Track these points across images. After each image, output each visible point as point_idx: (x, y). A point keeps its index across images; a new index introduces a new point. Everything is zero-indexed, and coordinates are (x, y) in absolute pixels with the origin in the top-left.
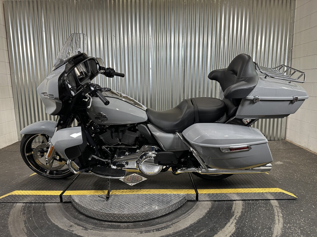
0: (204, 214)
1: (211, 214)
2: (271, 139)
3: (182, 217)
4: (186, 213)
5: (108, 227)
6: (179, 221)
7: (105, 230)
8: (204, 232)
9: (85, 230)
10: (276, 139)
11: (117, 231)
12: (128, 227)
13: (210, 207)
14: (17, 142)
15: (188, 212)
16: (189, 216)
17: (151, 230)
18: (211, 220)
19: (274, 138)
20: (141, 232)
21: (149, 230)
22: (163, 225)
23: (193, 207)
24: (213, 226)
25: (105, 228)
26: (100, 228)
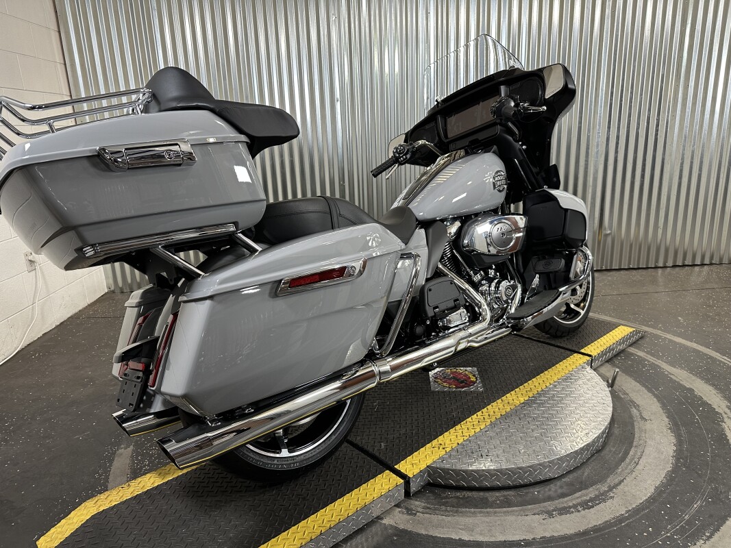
0: (671, 460)
1: (687, 457)
2: (714, 262)
3: (623, 470)
4: (627, 460)
5: (459, 505)
6: (622, 481)
7: (457, 512)
8: (701, 506)
9: (408, 513)
10: (725, 261)
11: (487, 512)
12: (507, 503)
13: (674, 441)
14: (105, 294)
15: (629, 456)
16: (639, 467)
17: (570, 507)
18: (697, 473)
19: (721, 259)
20: (550, 514)
21: (566, 508)
22: (591, 493)
23: (632, 442)
24: (712, 488)
25: (453, 507)
26: (443, 508)
